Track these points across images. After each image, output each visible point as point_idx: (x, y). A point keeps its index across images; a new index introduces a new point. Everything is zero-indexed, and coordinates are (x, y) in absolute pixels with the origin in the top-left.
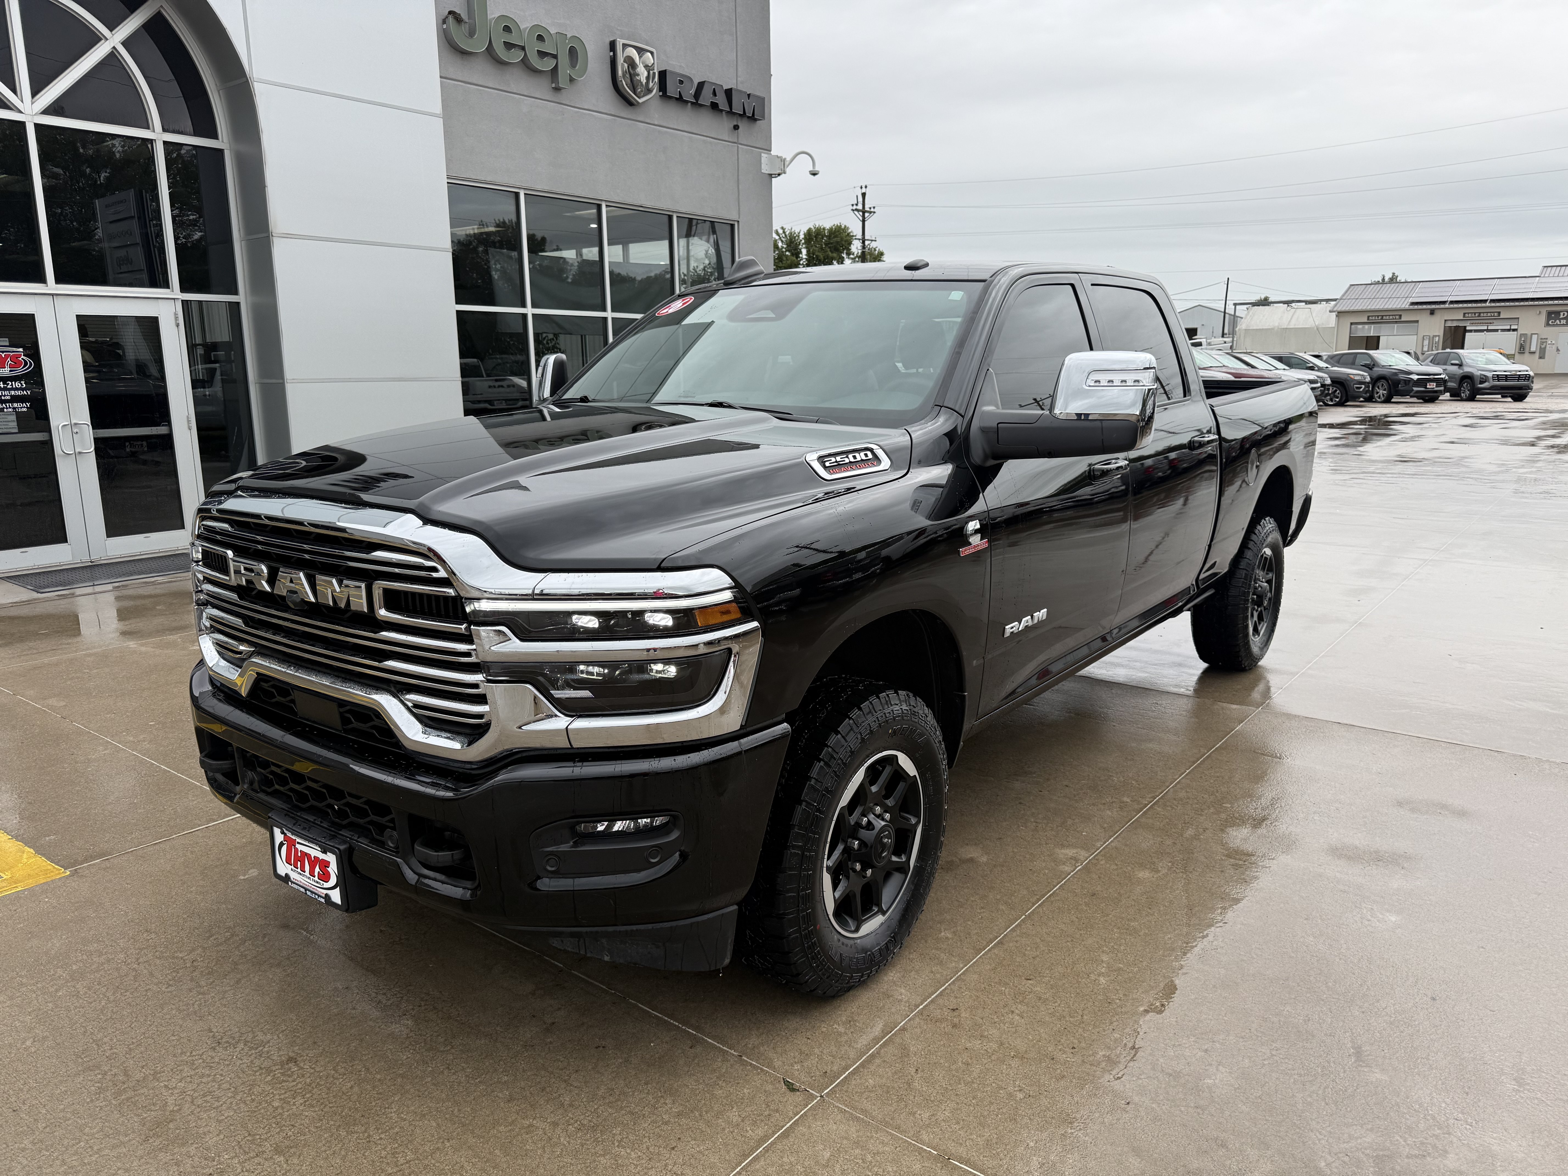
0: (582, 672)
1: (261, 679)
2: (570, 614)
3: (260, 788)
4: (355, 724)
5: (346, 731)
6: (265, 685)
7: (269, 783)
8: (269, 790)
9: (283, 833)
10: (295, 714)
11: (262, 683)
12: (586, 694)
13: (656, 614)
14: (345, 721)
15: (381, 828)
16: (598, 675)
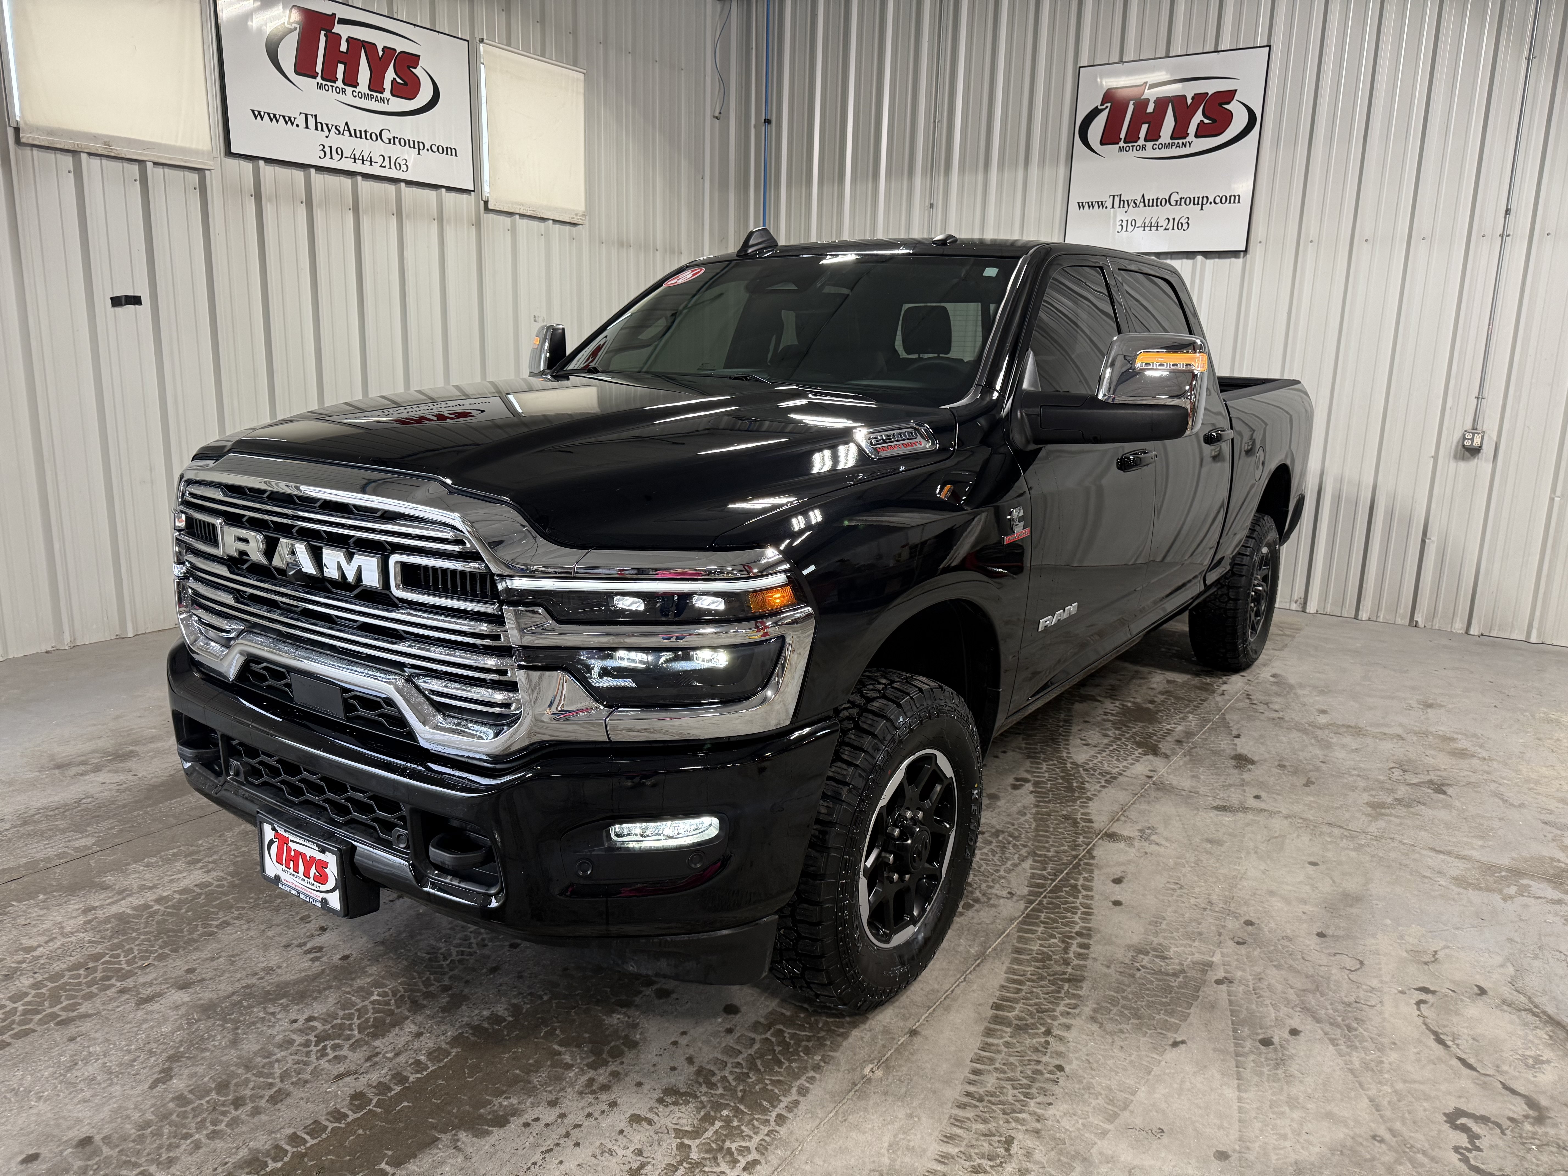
0: (622, 659)
1: (251, 660)
2: (611, 595)
3: (246, 779)
4: (362, 712)
5: (349, 719)
6: (254, 667)
7: (257, 773)
8: (256, 782)
9: (274, 829)
10: (291, 700)
11: (252, 665)
12: (628, 683)
13: (704, 597)
14: (348, 708)
15: (388, 827)
16: (641, 662)
